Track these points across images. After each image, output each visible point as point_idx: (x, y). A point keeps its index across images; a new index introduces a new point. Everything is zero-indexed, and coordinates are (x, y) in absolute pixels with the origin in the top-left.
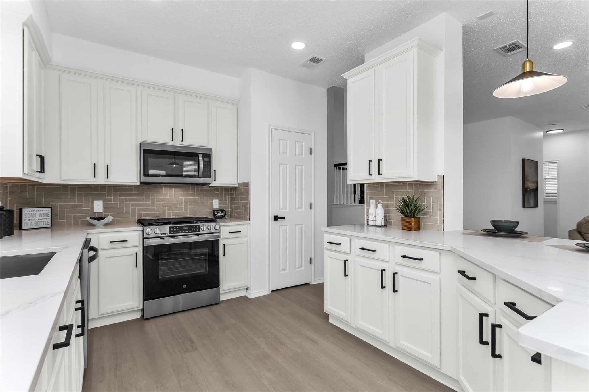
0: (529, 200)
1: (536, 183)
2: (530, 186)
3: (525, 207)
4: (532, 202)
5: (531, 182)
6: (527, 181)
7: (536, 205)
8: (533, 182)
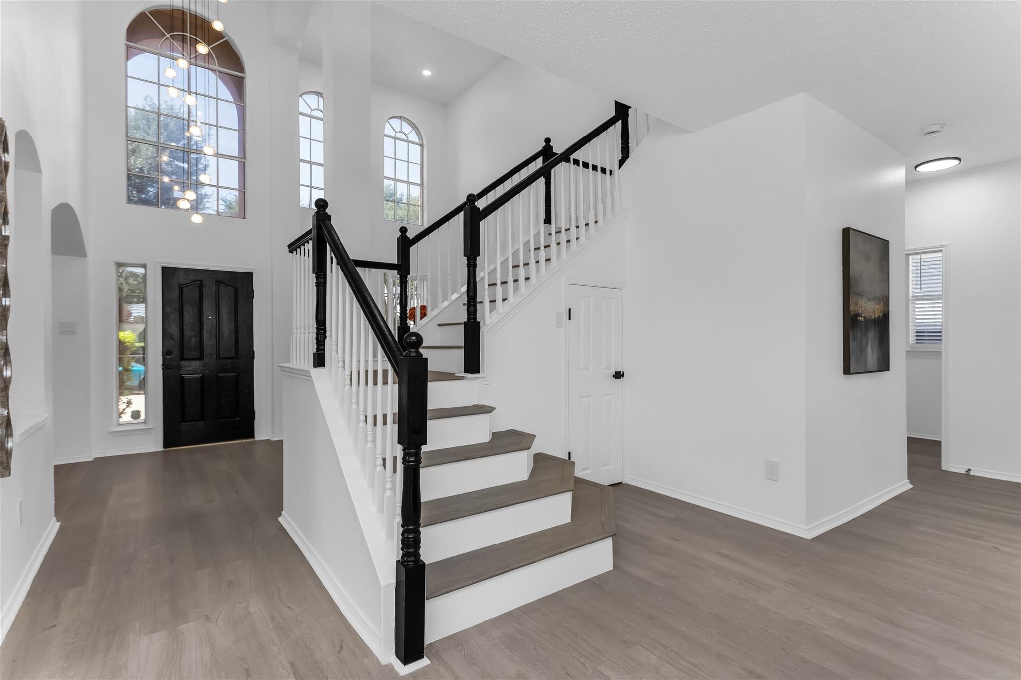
0: (862, 349)
1: (885, 300)
2: (868, 308)
3: (851, 372)
4: (872, 356)
5: (869, 300)
6: (857, 294)
7: (884, 365)
8: (875, 298)
